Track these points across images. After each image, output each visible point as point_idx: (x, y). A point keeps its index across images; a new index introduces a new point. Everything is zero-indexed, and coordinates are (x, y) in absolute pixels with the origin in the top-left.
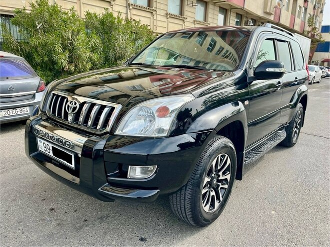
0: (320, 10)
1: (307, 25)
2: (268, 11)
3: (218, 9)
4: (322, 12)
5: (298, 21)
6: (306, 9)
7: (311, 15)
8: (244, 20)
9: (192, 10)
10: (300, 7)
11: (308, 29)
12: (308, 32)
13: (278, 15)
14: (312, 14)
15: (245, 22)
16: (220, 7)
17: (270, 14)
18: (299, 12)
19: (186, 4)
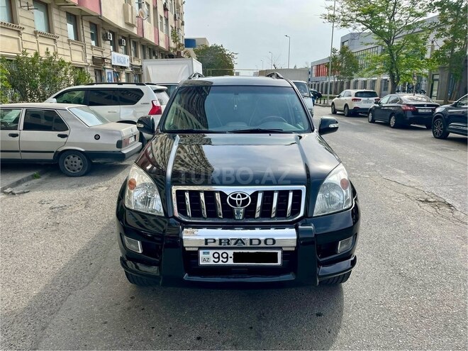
0: (181, 22)
1: (171, 41)
2: (130, 22)
3: (65, 15)
4: (183, 24)
5: (162, 35)
6: (167, 20)
7: (172, 28)
8: (101, 32)
9: (28, 14)
10: (161, 17)
11: (173, 45)
12: (175, 50)
13: (141, 27)
14: (174, 26)
15: (103, 35)
16: (67, 13)
17: (132, 26)
18: (162, 23)
19: (19, 6)
